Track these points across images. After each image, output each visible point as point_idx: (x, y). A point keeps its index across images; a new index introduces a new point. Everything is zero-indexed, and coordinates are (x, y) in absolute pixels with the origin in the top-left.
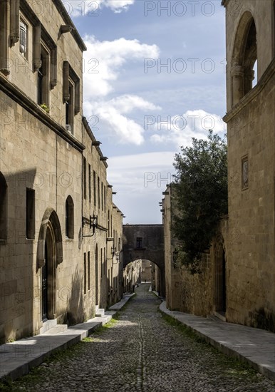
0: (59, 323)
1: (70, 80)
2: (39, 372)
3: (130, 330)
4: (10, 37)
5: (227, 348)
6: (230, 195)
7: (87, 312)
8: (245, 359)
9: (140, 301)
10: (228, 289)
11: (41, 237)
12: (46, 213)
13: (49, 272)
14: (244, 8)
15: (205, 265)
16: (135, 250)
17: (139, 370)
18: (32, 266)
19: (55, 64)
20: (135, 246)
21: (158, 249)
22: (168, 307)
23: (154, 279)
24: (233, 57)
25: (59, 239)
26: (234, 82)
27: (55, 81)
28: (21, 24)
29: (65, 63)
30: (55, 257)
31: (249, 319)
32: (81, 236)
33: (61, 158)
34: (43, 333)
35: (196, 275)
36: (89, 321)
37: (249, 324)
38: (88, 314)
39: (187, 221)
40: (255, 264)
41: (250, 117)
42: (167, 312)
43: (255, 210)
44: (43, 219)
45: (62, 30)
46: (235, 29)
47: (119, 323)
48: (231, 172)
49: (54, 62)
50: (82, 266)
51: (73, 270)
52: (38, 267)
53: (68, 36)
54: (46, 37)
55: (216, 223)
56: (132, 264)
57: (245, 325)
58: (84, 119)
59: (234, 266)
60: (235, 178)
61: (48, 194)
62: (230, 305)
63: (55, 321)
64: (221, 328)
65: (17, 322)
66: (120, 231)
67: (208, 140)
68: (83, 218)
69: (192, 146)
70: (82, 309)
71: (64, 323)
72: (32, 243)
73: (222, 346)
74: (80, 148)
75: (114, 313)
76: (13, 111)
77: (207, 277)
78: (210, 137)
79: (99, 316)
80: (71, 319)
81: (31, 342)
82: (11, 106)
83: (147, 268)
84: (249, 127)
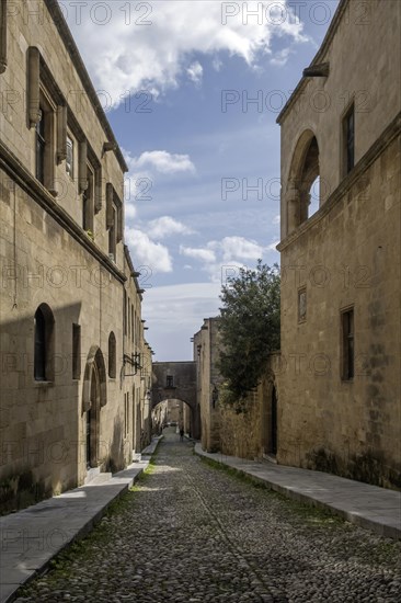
0: (102, 471)
1: (114, 206)
2: (104, 529)
3: (175, 475)
4: (57, 153)
5: (296, 494)
6: (282, 329)
7: (126, 457)
8: (325, 505)
9: (171, 443)
10: (279, 429)
11: (86, 377)
12: (91, 350)
13: (92, 416)
14: (304, 126)
15: (252, 404)
16: (165, 389)
17: (214, 522)
18: (77, 409)
19: (100, 186)
20: (165, 385)
21: (190, 387)
22: (204, 449)
23: (182, 419)
24: (289, 179)
25: (103, 380)
26: (290, 207)
27: (100, 205)
28: (68, 140)
29: (109, 185)
30: (98, 399)
31: (306, 461)
32: (123, 375)
33: (105, 291)
34: (88, 484)
35: (242, 414)
36: (129, 467)
37: (305, 466)
38: (127, 461)
39: (233, 357)
40: (313, 402)
41: (310, 246)
42: (205, 454)
43: (315, 345)
44: (88, 358)
45: (106, 148)
46: (293, 149)
47: (158, 469)
48: (284, 305)
49: (99, 184)
50: (122, 409)
51: (115, 413)
52: (83, 410)
53: (110, 154)
54: (91, 155)
55: (266, 359)
56: (160, 405)
57: (301, 467)
58: (125, 247)
59: (287, 405)
60: (290, 311)
61: (93, 331)
62: (281, 446)
63: (98, 469)
64: (277, 472)
65: (63, 472)
66: (150, 369)
67: (257, 271)
68: (125, 356)
69: (240, 277)
70: (122, 455)
71: (107, 471)
72: (77, 384)
73: (291, 491)
74: (121, 279)
75: (150, 457)
76: (60, 238)
77: (253, 417)
78: (258, 268)
79: (136, 461)
80: (113, 467)
81: (80, 494)
82: (58, 231)
83: (173, 408)
84: (308, 256)
